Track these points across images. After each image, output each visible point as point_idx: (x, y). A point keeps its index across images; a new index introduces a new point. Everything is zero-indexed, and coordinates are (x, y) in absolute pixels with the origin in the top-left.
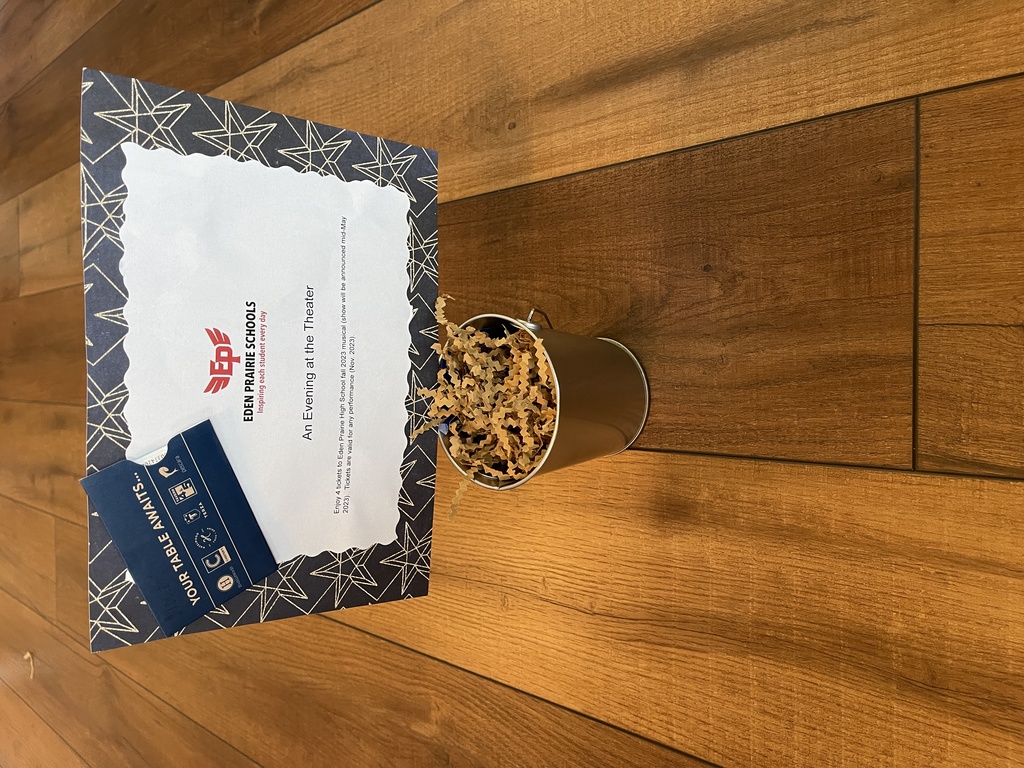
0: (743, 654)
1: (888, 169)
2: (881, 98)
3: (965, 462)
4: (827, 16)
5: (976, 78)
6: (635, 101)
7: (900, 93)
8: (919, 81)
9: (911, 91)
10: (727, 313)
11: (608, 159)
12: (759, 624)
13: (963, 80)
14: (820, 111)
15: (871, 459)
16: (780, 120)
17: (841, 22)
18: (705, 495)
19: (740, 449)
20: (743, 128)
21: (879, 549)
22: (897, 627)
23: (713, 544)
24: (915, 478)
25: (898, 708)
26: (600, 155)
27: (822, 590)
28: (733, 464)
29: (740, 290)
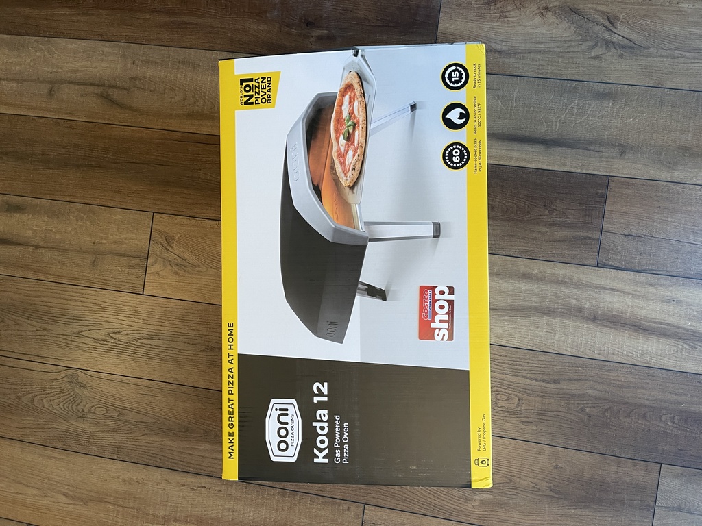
0: (543, 316)
1: (600, 191)
2: (600, 174)
3: (609, 266)
4: (589, 148)
5: (623, 176)
6: (526, 149)
7: (605, 174)
8: (610, 172)
9: (608, 174)
10: (549, 220)
11: (513, 164)
12: (548, 308)
13: (620, 175)
14: (584, 172)
15: (586, 263)
16: (573, 170)
17: (593, 151)
18: (536, 271)
19: (548, 259)
20: (561, 169)
21: (586, 286)
22: (588, 305)
23: (536, 286)
24: (597, 269)
25: (585, 326)
26: (510, 162)
27: (569, 297)
28: (546, 263)
29: (555, 214)
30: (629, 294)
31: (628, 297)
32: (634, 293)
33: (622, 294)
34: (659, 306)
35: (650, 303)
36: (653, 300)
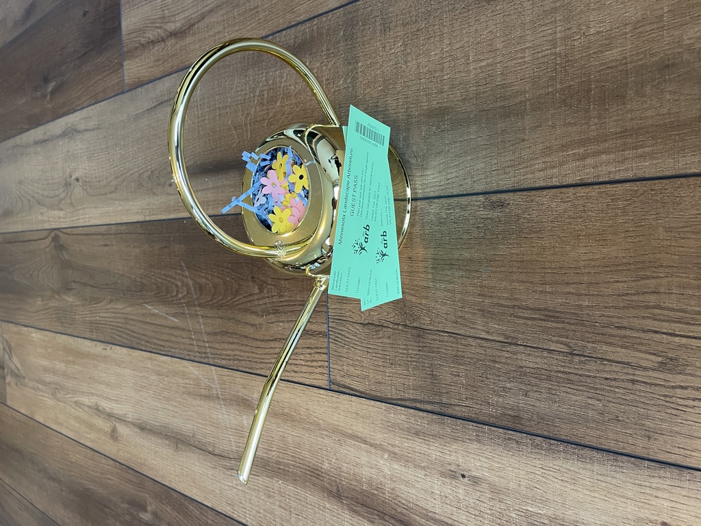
30: (384, 450)
31: (382, 457)
32: (391, 448)
33: (373, 450)
34: (438, 485)
35: (421, 473)
36: (424, 468)
